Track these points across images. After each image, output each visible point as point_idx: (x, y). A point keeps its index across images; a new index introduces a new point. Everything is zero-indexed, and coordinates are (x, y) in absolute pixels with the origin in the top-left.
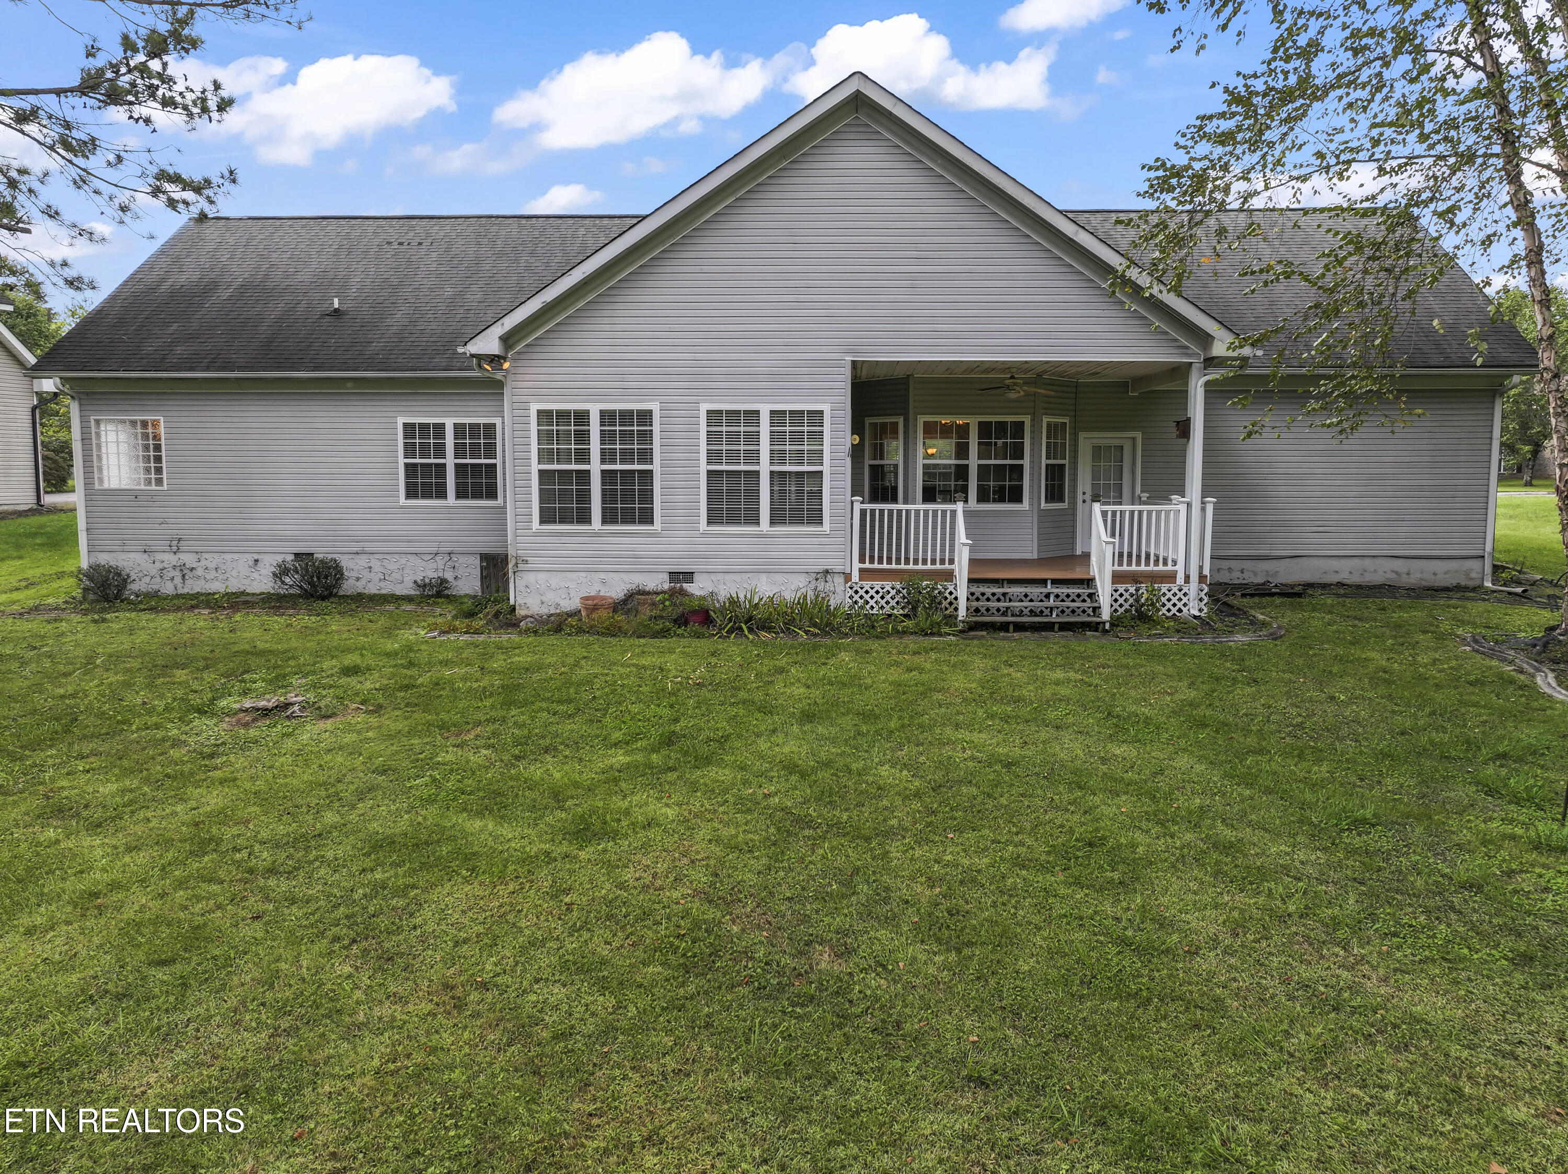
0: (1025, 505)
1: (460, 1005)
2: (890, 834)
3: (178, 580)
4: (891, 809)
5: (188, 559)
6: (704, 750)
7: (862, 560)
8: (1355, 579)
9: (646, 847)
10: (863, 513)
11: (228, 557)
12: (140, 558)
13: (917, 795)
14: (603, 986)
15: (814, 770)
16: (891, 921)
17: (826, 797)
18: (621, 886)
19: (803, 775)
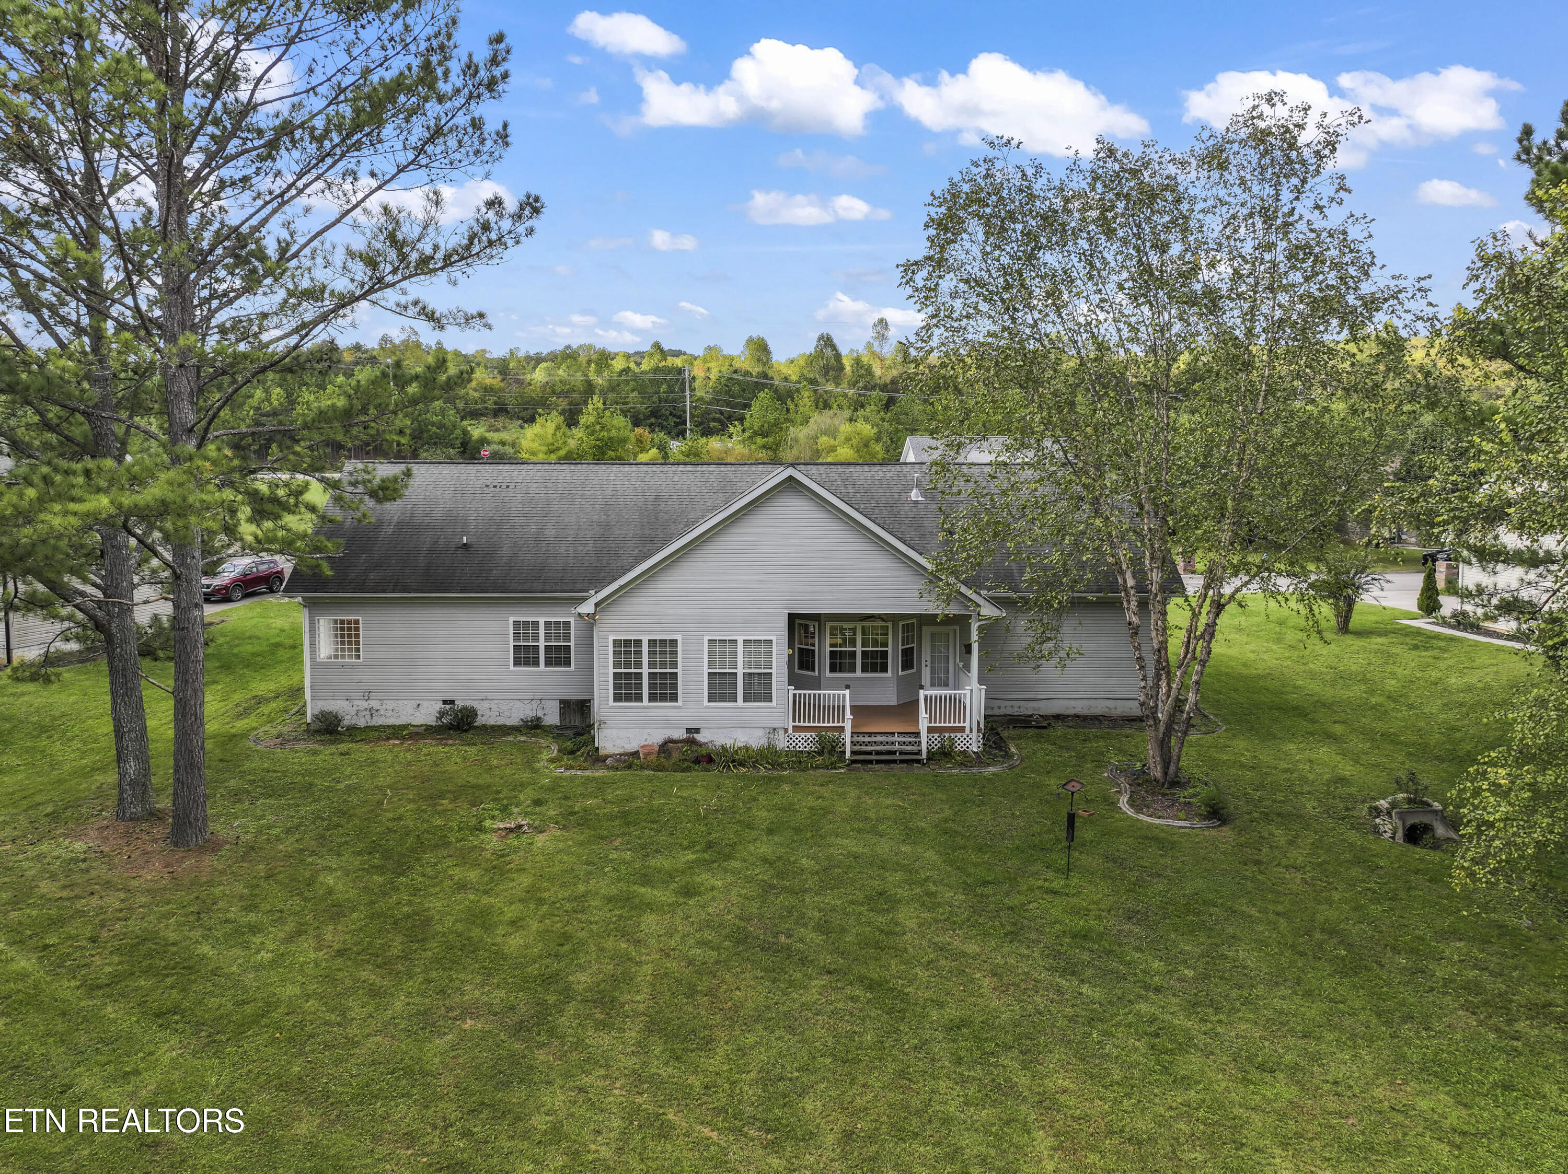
0: (889, 674)
1: (669, 956)
2: (806, 891)
3: (368, 717)
4: (806, 880)
5: (375, 704)
6: (727, 850)
7: (794, 721)
8: (1085, 712)
9: (714, 899)
10: (795, 695)
11: (400, 702)
12: (344, 704)
13: (817, 873)
14: (712, 949)
15: (775, 861)
16: (805, 925)
17: (780, 875)
18: (709, 914)
19: (771, 864)
